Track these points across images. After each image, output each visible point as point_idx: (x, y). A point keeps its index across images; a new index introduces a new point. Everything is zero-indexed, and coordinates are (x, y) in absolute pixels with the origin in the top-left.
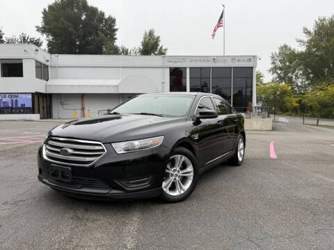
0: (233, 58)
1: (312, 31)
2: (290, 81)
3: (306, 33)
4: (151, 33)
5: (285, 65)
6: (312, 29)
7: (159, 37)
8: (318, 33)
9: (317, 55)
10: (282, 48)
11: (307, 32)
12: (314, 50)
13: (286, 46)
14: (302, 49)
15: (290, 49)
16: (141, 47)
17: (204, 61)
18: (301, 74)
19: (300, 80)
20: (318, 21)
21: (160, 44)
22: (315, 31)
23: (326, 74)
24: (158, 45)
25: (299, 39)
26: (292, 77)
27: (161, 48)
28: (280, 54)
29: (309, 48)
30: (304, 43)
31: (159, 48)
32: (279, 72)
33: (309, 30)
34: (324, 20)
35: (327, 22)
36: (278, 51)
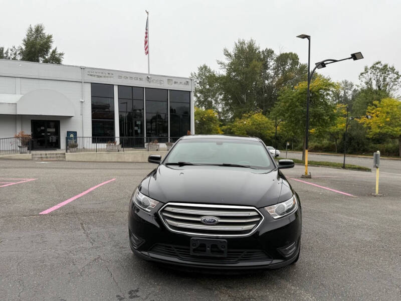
0: (170, 79)
1: (232, 54)
2: (209, 106)
3: (226, 55)
4: (39, 30)
5: (204, 87)
6: (232, 51)
7: (50, 37)
8: (237, 56)
9: (236, 79)
10: (201, 69)
11: (228, 55)
12: (234, 74)
13: (205, 67)
14: (223, 72)
15: (209, 71)
16: (24, 47)
17: (136, 79)
18: (221, 99)
19: (220, 105)
20: (238, 44)
21: (53, 46)
22: (235, 54)
23: (245, 101)
24: (49, 47)
25: (220, 61)
26: (211, 102)
27: (54, 52)
28: (199, 75)
29: (229, 74)
30: (225, 66)
31: (51, 51)
32: (199, 95)
33: (229, 52)
34: (243, 43)
35: (246, 46)
36: (197, 72)
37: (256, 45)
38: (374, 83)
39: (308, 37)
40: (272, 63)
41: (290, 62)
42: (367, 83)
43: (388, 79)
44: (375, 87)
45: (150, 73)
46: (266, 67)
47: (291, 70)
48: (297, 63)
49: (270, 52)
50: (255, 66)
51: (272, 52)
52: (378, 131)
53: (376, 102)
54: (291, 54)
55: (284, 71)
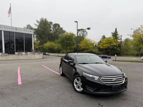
3: (37, 22)
6: (39, 21)
8: (41, 23)
10: (28, 26)
12: (40, 28)
13: (29, 25)
14: (36, 28)
15: (31, 27)
18: (35, 36)
19: (35, 38)
20: (41, 19)
25: (35, 24)
29: (38, 28)
30: (37, 25)
34: (43, 19)
35: (44, 20)
36: (26, 27)
37: (47, 20)
38: (81, 34)
39: (77, 22)
40: (52, 26)
41: (57, 26)
42: (79, 34)
43: (84, 34)
44: (81, 36)
45: (12, 26)
46: (50, 27)
47: (58, 29)
48: (60, 27)
49: (51, 23)
50: (48, 27)
51: (52, 23)
52: (83, 48)
53: (82, 40)
54: (58, 24)
55: (56, 29)
